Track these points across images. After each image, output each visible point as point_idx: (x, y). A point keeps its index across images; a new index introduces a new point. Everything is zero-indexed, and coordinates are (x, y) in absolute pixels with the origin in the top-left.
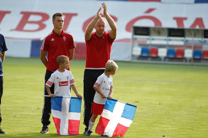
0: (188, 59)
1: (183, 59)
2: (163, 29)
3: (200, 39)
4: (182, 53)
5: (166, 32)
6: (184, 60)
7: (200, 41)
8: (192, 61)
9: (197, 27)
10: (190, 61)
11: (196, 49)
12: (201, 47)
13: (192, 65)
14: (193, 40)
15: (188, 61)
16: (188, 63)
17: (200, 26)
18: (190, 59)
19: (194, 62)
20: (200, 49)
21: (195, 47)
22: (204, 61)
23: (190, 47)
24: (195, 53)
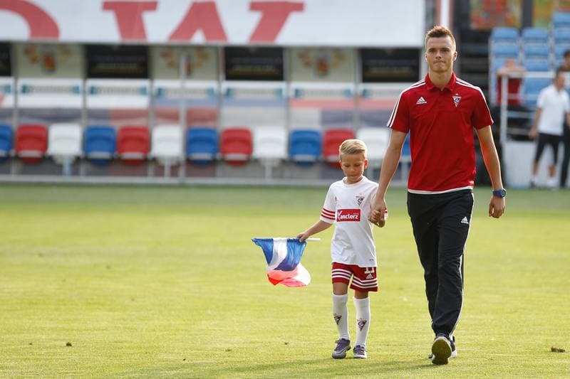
0: (167, 164)
1: (146, 164)
2: (65, 48)
3: (212, 84)
4: (143, 140)
5: (78, 60)
6: (151, 169)
7: (210, 91)
8: (182, 171)
9: (198, 38)
10: (174, 170)
11: (197, 125)
12: (214, 116)
13: (182, 186)
14: (183, 90)
15: (167, 171)
16: (166, 180)
17: (208, 35)
18: (174, 163)
19: (189, 174)
20: (210, 125)
21: (192, 116)
22: (228, 169)
23: (172, 117)
24: (192, 141)
